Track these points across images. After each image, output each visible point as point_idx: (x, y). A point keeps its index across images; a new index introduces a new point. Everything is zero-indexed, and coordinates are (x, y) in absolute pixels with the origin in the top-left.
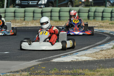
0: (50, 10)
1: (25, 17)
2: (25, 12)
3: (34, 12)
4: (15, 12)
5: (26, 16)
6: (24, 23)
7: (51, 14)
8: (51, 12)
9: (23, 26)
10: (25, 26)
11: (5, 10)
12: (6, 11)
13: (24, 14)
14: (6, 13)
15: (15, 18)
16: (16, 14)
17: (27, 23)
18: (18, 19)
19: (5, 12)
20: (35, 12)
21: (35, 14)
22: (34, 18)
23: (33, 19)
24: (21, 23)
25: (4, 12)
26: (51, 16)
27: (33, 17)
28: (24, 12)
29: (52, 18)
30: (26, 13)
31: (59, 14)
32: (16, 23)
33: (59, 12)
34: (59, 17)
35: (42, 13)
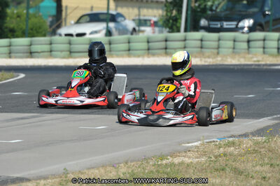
0: (262, 38)
1: (218, 48)
2: (219, 40)
3: (234, 41)
4: (202, 40)
5: (220, 46)
6: (219, 59)
7: (264, 44)
8: (264, 40)
9: (218, 63)
10: (221, 63)
11: (185, 37)
12: (187, 38)
13: (217, 43)
14: (187, 42)
15: (203, 50)
16: (204, 42)
17: (224, 59)
18: (207, 52)
19: (185, 40)
20: (237, 40)
21: (236, 43)
22: (235, 50)
23: (233, 52)
24: (215, 58)
25: (183, 38)
26: (264, 48)
27: (234, 48)
28: (217, 39)
29: (266, 50)
30: (221, 42)
31: (278, 44)
32: (205, 58)
33: (278, 40)
34: (278, 49)
35: (249, 41)
